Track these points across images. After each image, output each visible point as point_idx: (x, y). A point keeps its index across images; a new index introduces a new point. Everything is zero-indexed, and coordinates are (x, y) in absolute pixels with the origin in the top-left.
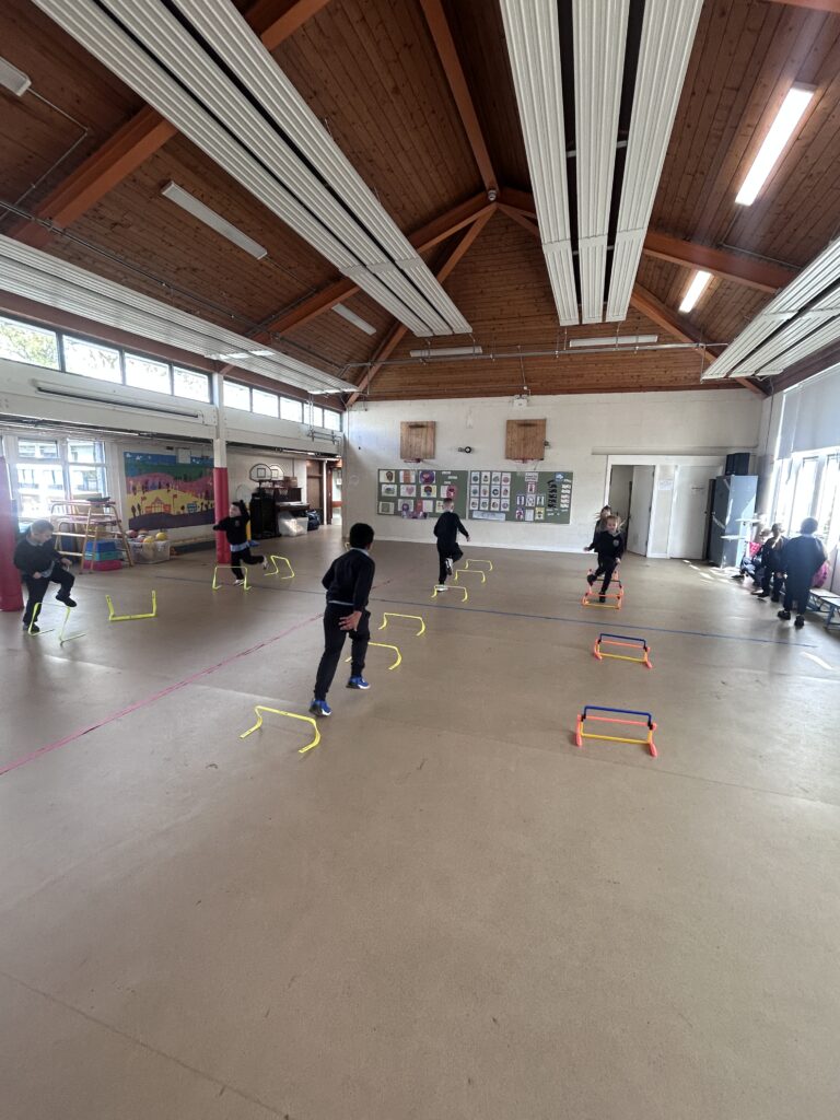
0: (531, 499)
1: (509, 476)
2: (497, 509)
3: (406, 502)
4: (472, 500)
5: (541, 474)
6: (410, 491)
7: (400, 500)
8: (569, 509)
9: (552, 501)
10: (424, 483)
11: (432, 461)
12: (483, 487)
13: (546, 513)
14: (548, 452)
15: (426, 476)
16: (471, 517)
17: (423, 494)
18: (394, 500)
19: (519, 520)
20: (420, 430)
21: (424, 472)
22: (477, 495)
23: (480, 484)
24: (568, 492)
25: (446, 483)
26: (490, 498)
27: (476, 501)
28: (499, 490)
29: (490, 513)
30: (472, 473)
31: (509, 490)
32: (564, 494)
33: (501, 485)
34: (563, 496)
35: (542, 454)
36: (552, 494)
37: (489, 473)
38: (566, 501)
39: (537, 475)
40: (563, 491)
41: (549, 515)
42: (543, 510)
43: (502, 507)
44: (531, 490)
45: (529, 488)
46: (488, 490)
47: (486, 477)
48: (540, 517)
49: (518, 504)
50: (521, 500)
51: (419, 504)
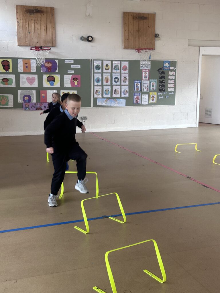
0: (146, 84)
1: (127, 64)
2: (118, 96)
3: (27, 93)
4: (96, 88)
5: (152, 62)
6: (31, 81)
7: (19, 92)
8: (174, 92)
9: (162, 87)
10: (45, 73)
11: (52, 49)
12: (105, 75)
13: (158, 96)
14: (158, 44)
15: (49, 65)
16: (95, 105)
17: (46, 84)
18: (14, 91)
19: (137, 104)
20: (39, 15)
21: (47, 60)
22: (100, 83)
23: (102, 73)
24: (173, 77)
25: (69, 72)
26: (112, 85)
27: (99, 88)
28: (119, 77)
29: (112, 100)
30: (95, 62)
31: (128, 78)
32: (171, 80)
33: (120, 73)
34: (170, 82)
35: (154, 44)
36: (161, 80)
37: (110, 62)
38: (172, 85)
39: (150, 64)
40: (170, 77)
41: (160, 98)
42: (155, 94)
43: (122, 94)
44: (146, 77)
45: (144, 75)
46: (109, 78)
47: (107, 65)
48: (153, 100)
49: (136, 90)
50: (137, 87)
51: (43, 95)
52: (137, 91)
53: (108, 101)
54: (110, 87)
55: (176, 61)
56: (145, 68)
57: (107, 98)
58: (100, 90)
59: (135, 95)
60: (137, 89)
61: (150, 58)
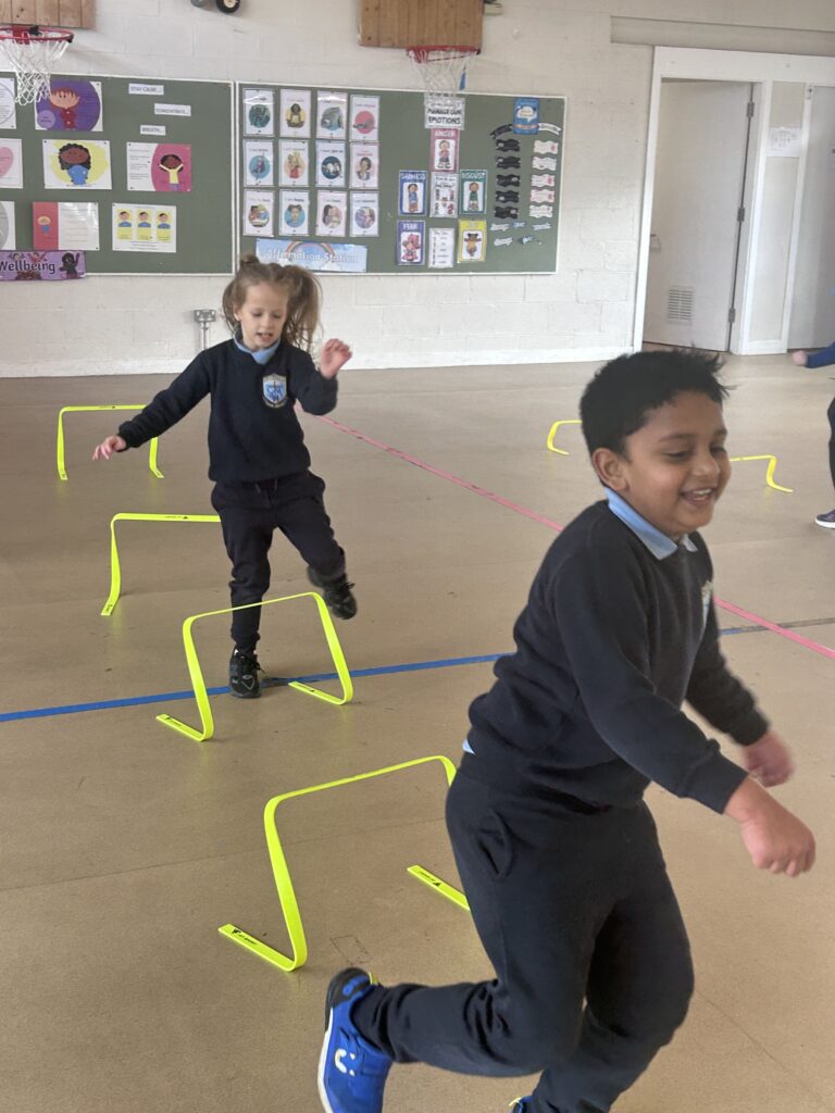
0: (446, 185)
1: (372, 106)
2: (339, 231)
4: (253, 198)
5: (471, 101)
8: (554, 221)
9: (507, 201)
10: (53, 133)
11: (81, 39)
12: (287, 149)
13: (491, 236)
15: (67, 101)
17: (55, 178)
19: (411, 266)
21: (60, 83)
22: (268, 180)
23: (276, 138)
24: (551, 164)
25: (145, 130)
26: (313, 190)
27: (265, 200)
28: (342, 158)
29: (315, 246)
30: (247, 92)
31: (375, 161)
32: (540, 173)
33: (348, 142)
34: (537, 181)
35: (477, 31)
36: (505, 172)
37: (307, 95)
38: (544, 196)
39: (461, 107)
40: (537, 163)
41: (498, 242)
42: (479, 228)
43: (354, 224)
44: (445, 160)
45: (438, 150)
46: (304, 158)
47: (296, 109)
48: (471, 251)
49: (406, 209)
50: (413, 196)
51: (43, 220)
52: (412, 216)
53: (300, 250)
54: (305, 196)
55: (561, 102)
56: (444, 123)
57: (294, 238)
58: (269, 208)
59: (401, 230)
60: (413, 206)
61: (462, 86)
